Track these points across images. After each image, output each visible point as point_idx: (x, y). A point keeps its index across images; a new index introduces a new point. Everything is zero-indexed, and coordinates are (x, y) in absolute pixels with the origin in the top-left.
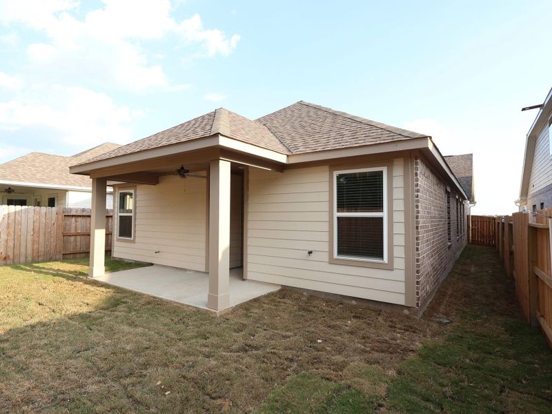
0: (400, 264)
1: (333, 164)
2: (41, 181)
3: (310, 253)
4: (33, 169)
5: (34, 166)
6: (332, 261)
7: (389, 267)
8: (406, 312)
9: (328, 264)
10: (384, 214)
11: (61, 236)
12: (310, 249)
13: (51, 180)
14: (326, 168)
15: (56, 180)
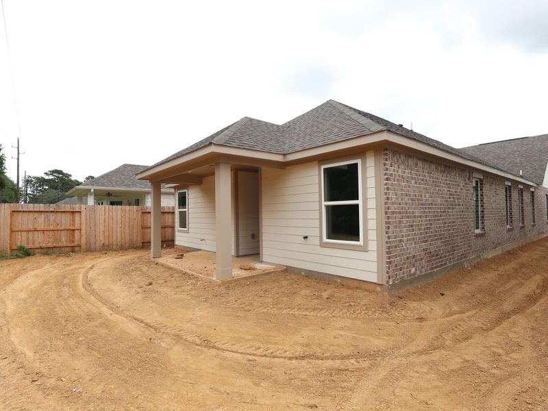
0: (373, 246)
1: (321, 159)
2: (128, 186)
3: (306, 237)
4: (123, 177)
5: (123, 175)
6: (323, 245)
7: (364, 249)
8: (379, 289)
9: (319, 247)
10: (359, 202)
11: (140, 229)
12: (305, 235)
13: (134, 185)
14: (316, 163)
15: (138, 185)
